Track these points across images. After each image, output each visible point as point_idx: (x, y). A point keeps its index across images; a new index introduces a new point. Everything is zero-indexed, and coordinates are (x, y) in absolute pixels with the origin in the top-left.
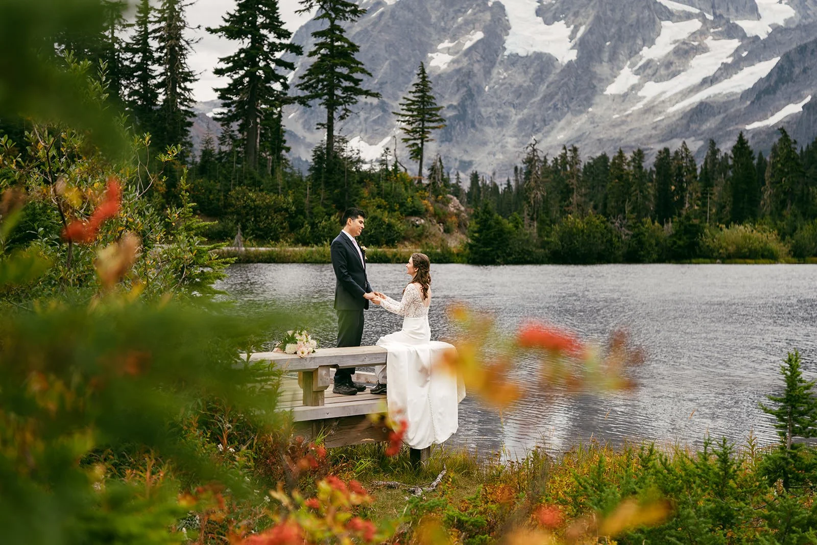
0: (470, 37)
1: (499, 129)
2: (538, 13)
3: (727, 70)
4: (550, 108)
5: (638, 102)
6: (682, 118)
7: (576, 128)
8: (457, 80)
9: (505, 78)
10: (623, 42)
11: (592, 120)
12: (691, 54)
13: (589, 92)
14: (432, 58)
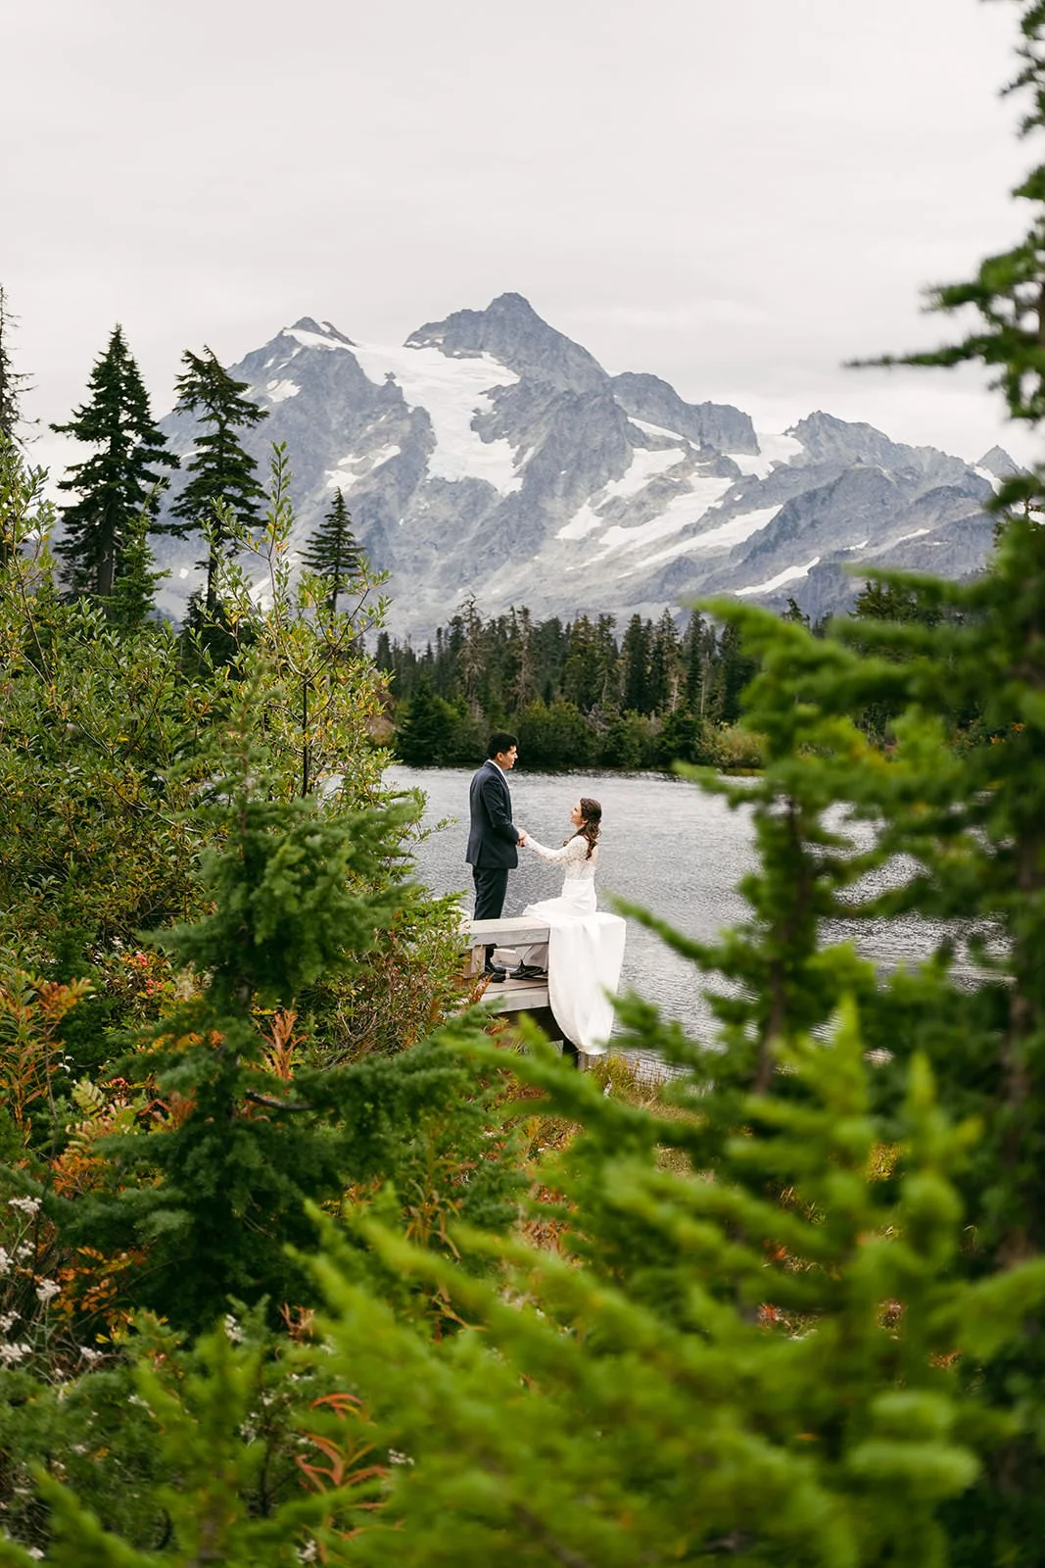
0: (382, 451)
1: (416, 576)
2: (474, 426)
3: (715, 517)
4: (484, 553)
5: (599, 551)
6: (655, 576)
7: (517, 581)
8: (363, 509)
9: (425, 510)
10: (582, 472)
11: (538, 572)
12: (670, 493)
13: (537, 533)
14: (330, 477)
